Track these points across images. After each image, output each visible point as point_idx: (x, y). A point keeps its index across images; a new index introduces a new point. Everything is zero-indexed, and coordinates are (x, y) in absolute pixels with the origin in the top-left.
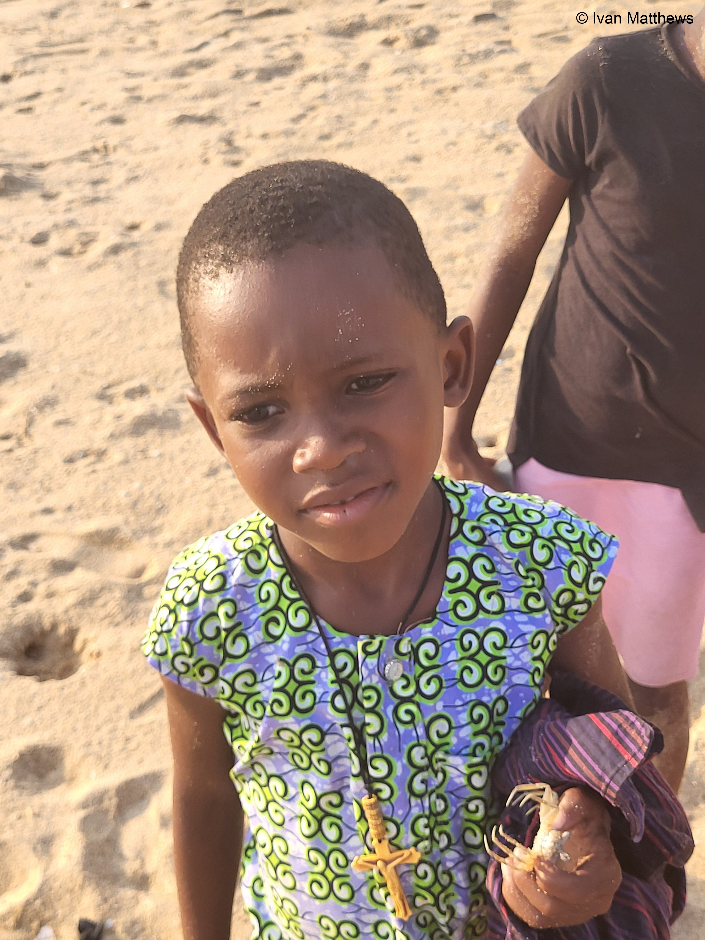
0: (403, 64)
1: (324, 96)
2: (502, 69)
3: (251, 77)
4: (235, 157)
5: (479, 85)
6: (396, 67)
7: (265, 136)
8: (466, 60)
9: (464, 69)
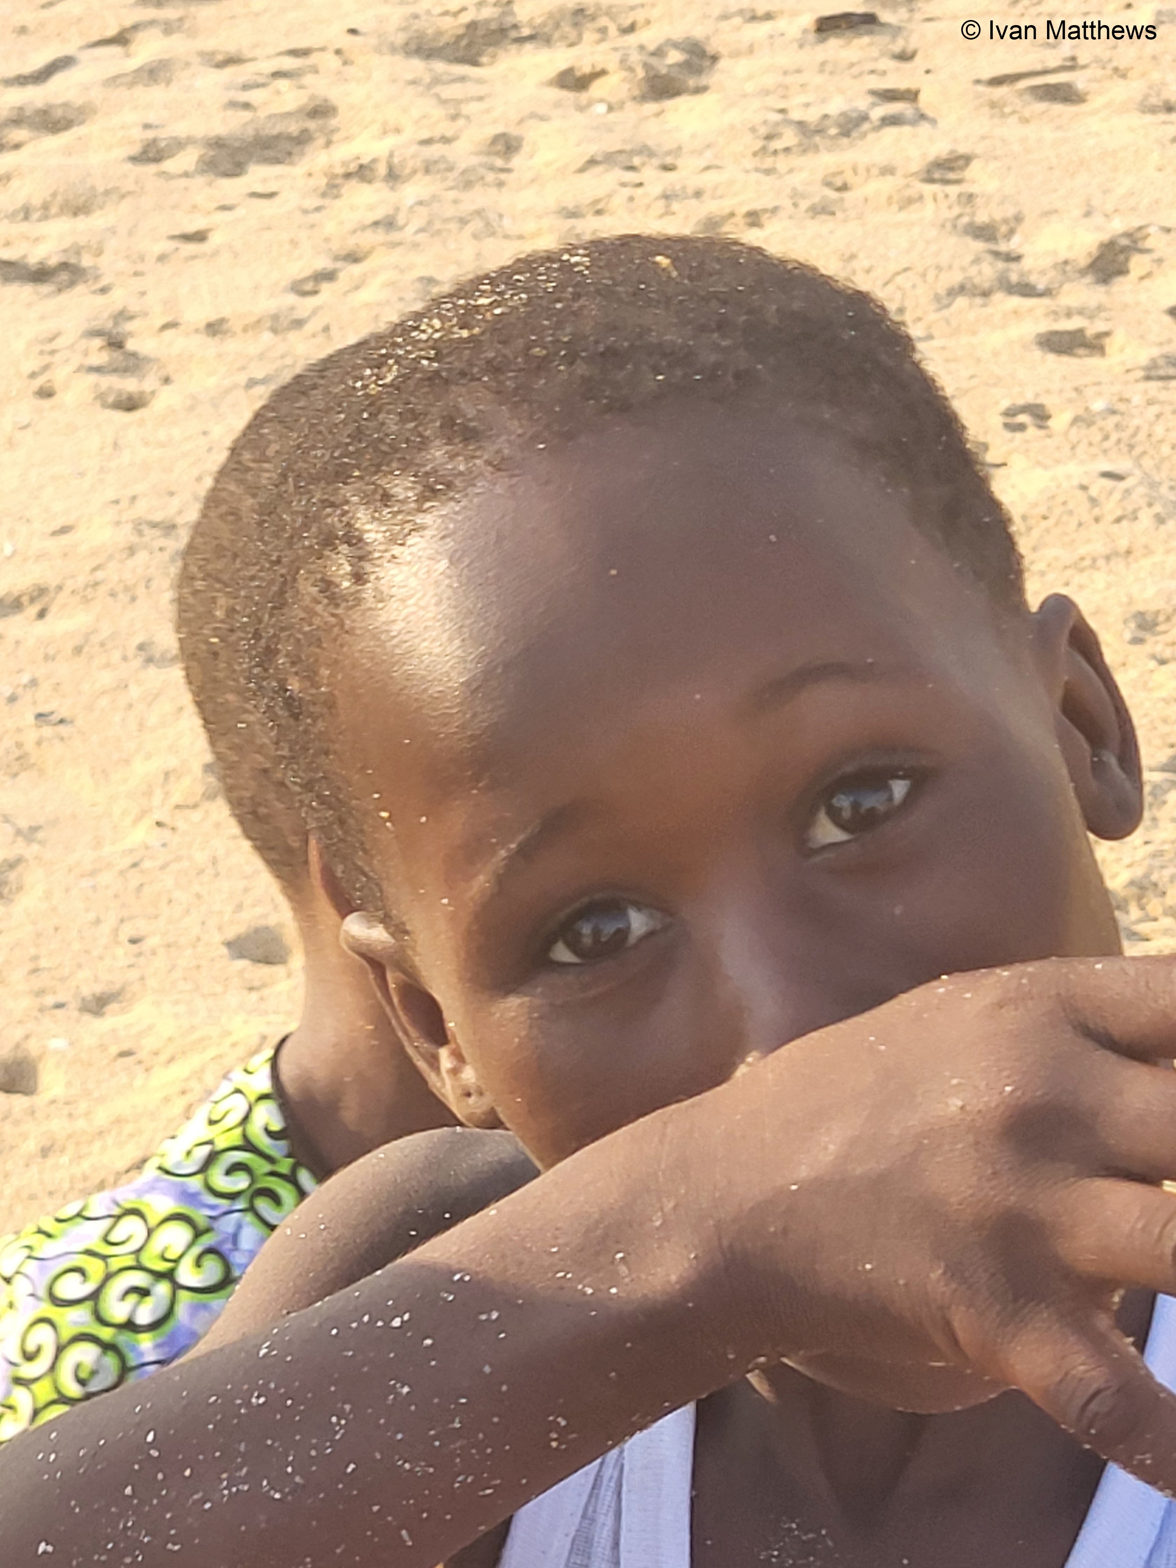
0: (613, 143)
1: (389, 224)
2: (888, 171)
3: (187, 159)
4: (130, 385)
5: (821, 210)
6: (593, 149)
7: (214, 328)
8: (789, 138)
9: (782, 163)
